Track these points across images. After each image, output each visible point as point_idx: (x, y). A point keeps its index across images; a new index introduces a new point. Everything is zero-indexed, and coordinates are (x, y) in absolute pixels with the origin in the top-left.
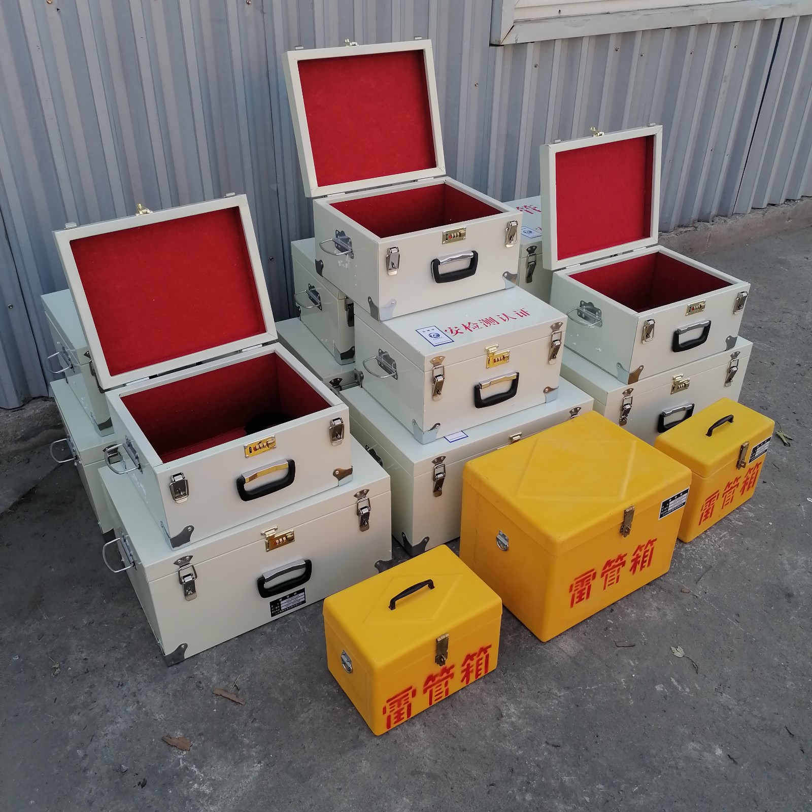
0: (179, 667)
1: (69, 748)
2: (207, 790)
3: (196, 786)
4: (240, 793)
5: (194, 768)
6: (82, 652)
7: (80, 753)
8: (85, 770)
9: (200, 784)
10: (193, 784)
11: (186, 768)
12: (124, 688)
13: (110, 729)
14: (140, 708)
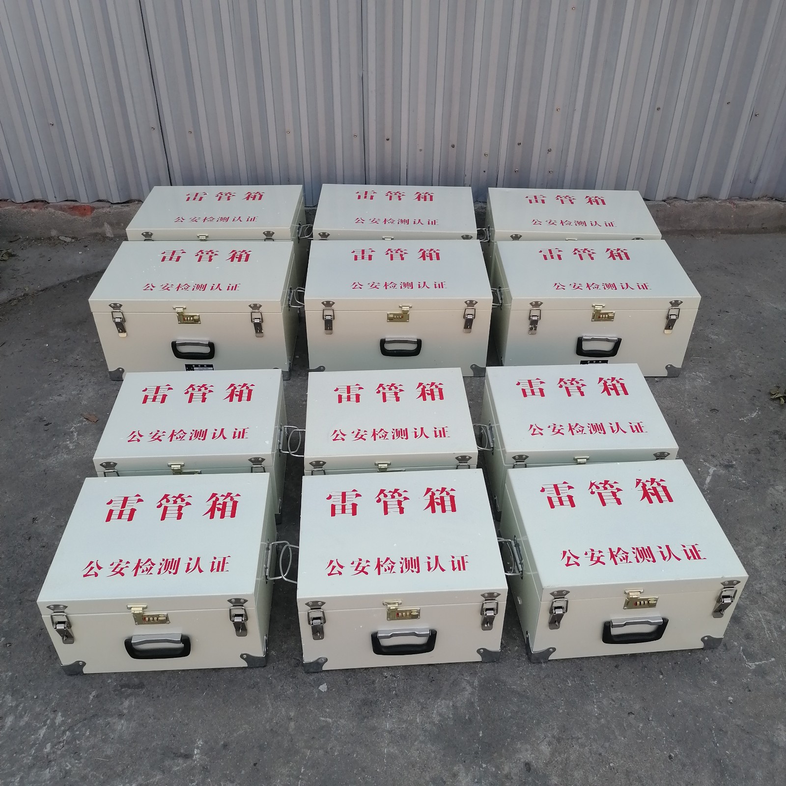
0: (117, 382)
1: (29, 398)
2: (71, 447)
3: (68, 442)
4: (85, 456)
5: (75, 434)
6: (78, 355)
7: (33, 403)
8: (28, 411)
9: (70, 443)
10: (68, 441)
11: (72, 432)
12: (81, 381)
13: (56, 398)
14: (78, 394)
